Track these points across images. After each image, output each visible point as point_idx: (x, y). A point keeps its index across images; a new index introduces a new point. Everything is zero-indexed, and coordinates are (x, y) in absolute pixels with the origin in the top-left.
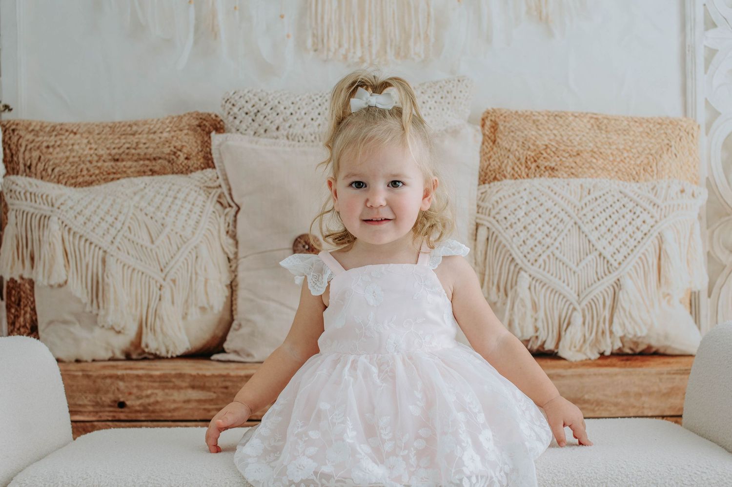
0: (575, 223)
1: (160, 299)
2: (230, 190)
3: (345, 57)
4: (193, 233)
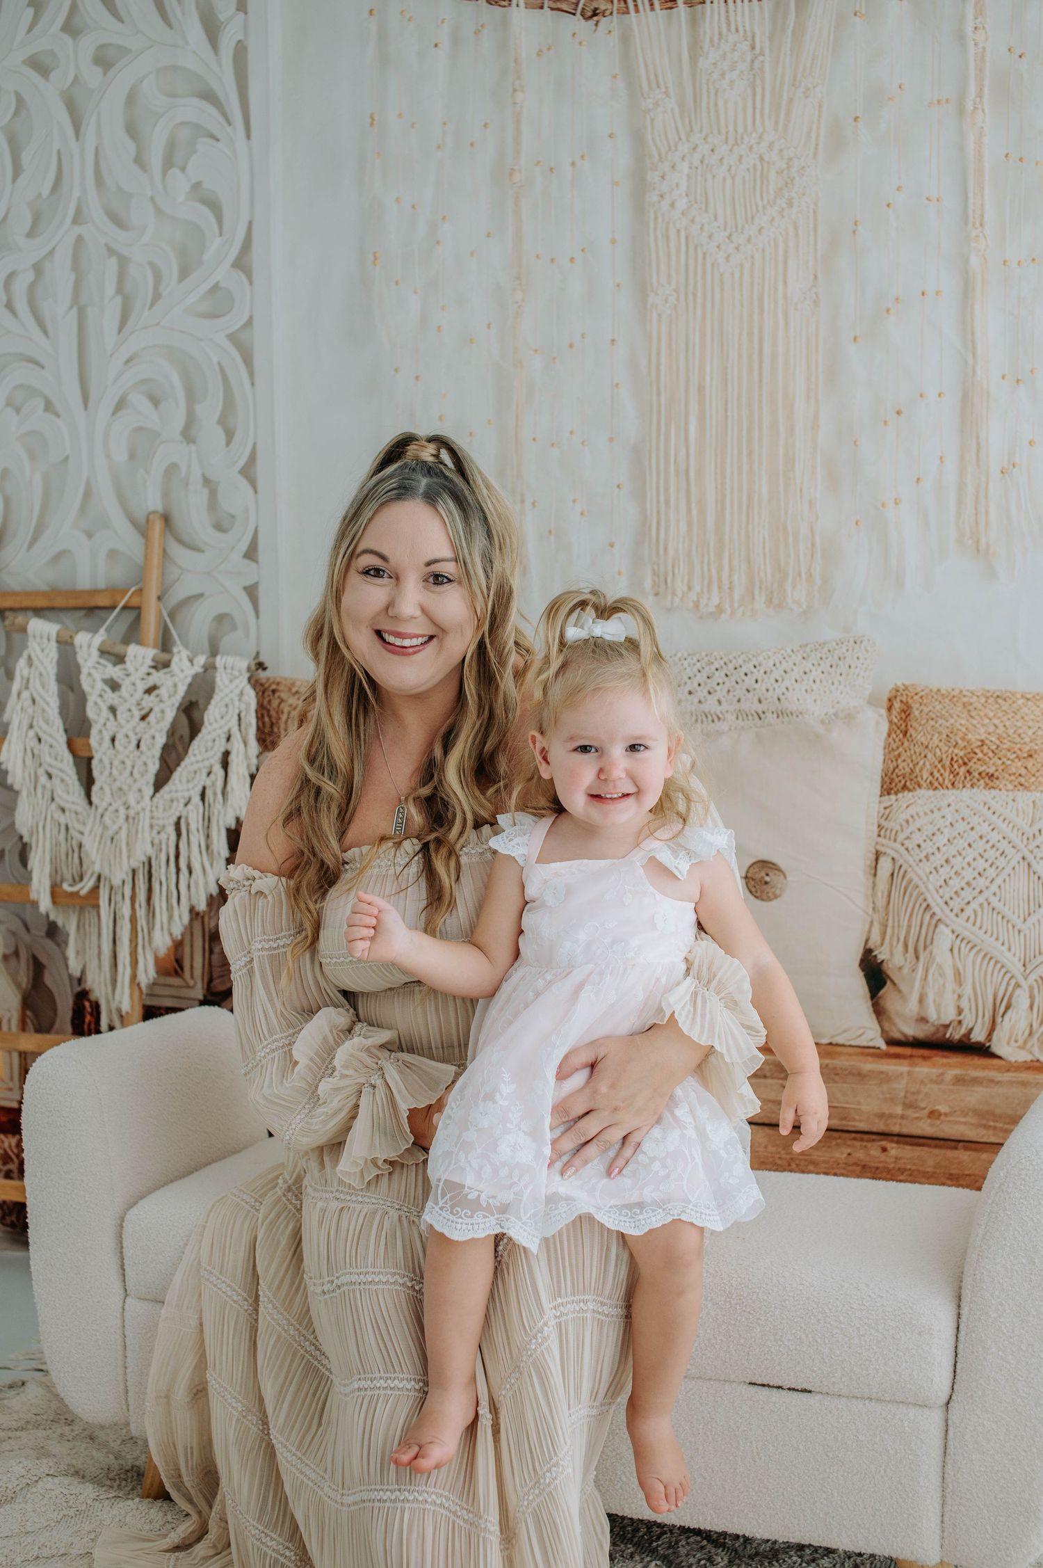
0: (1023, 859)
3: (696, 605)
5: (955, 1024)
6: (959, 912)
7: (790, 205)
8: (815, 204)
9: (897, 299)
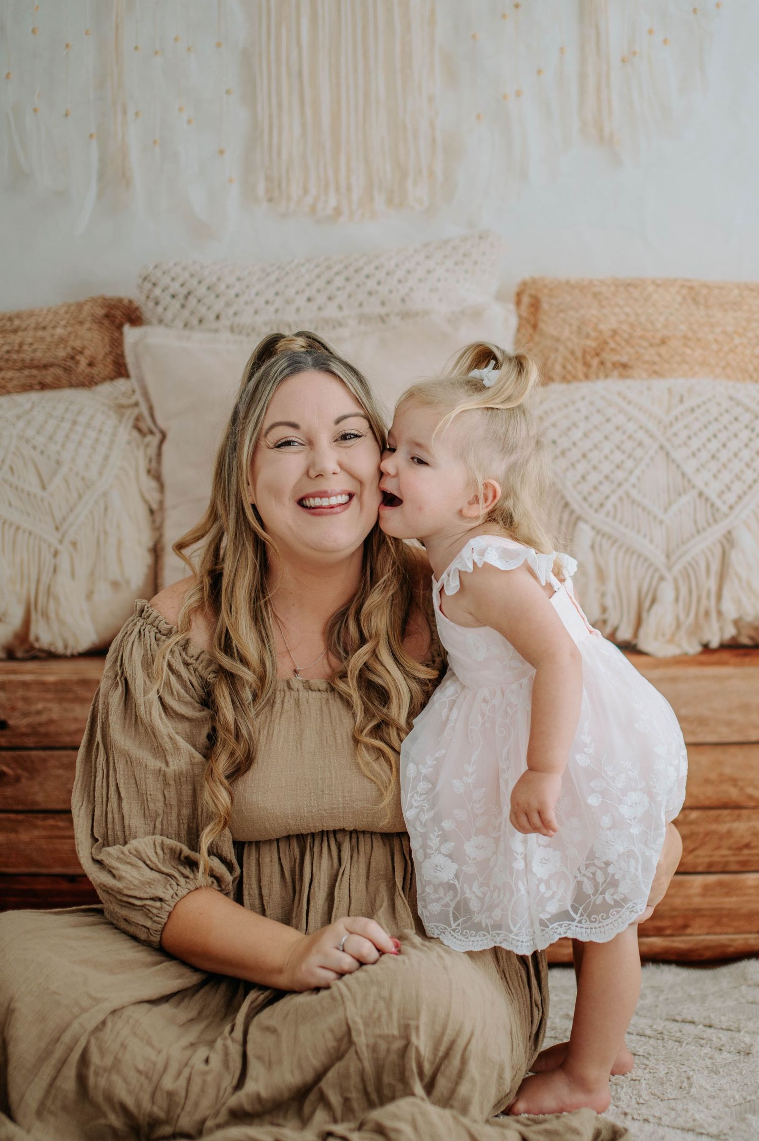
0: (662, 447)
1: (55, 571)
2: (151, 410)
3: (313, 209)
4: (100, 474)
6: (598, 507)
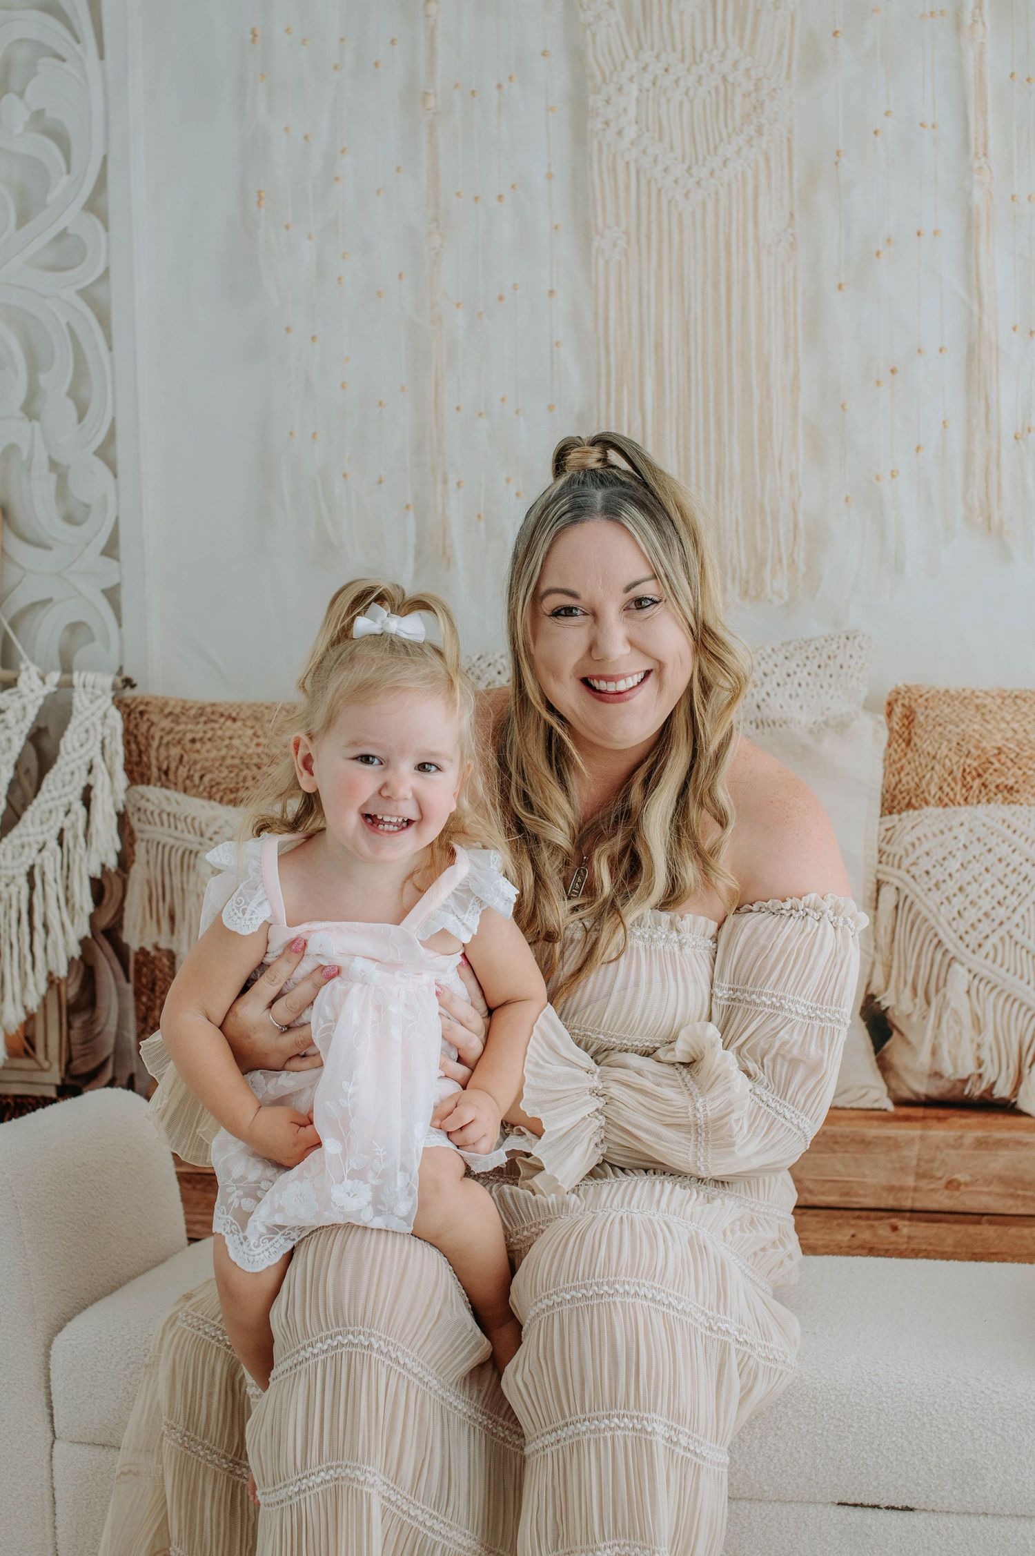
5: (975, 1078)
6: (976, 948)
7: (760, 132)
8: (790, 131)
9: (888, 241)
